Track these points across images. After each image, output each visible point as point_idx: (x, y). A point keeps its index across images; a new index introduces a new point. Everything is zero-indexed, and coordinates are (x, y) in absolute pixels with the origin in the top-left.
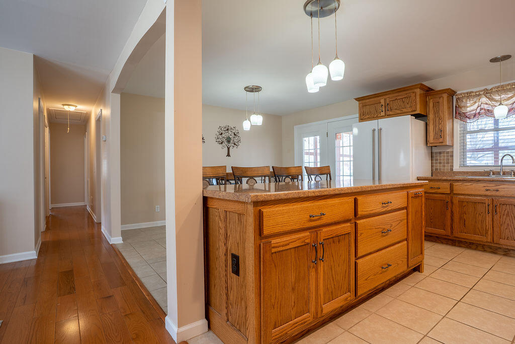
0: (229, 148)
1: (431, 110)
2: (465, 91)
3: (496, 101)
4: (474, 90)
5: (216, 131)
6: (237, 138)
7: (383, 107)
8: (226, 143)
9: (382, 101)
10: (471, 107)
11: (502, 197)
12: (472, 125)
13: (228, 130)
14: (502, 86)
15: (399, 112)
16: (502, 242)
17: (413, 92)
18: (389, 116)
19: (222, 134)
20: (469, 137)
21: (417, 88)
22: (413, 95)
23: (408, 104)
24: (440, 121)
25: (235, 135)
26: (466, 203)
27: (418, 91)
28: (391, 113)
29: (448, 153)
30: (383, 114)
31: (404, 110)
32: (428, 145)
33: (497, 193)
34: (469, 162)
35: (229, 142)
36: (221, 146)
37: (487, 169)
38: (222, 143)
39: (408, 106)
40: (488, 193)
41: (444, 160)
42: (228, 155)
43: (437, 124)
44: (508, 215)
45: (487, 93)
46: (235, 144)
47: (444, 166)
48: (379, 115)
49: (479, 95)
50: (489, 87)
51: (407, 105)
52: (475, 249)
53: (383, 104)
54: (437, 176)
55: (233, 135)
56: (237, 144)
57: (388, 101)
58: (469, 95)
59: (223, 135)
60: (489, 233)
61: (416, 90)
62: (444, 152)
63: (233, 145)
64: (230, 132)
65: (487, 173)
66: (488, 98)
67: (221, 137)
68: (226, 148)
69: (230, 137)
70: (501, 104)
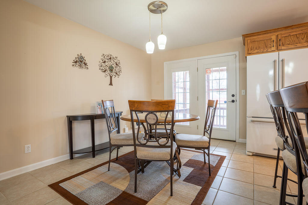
0: (111, 77)
5: (99, 58)
6: (118, 68)
7: (274, 42)
8: (109, 72)
9: (274, 38)
13: (110, 59)
19: (105, 62)
25: (117, 64)
35: (111, 71)
36: (104, 74)
38: (105, 71)
42: (111, 84)
46: (116, 74)
51: (302, 40)
55: (115, 64)
56: (118, 73)
57: (280, 37)
59: (106, 64)
63: (115, 74)
64: (112, 61)
67: (104, 65)
68: (109, 77)
69: (113, 65)
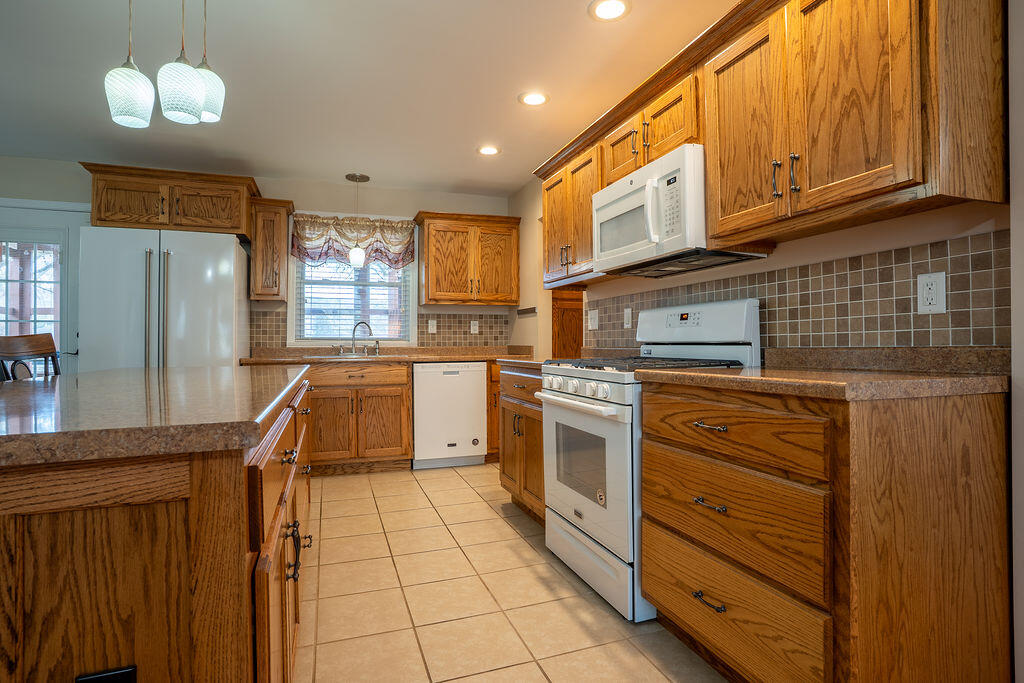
1: (259, 233)
2: (307, 213)
3: (349, 240)
4: (321, 214)
7: (166, 203)
9: (164, 191)
10: (314, 241)
11: (368, 385)
12: (314, 271)
14: (355, 219)
15: (204, 222)
16: (368, 453)
17: (237, 191)
18: (179, 226)
20: (309, 290)
21: (242, 184)
22: (234, 196)
23: (224, 210)
24: (276, 256)
26: (322, 401)
27: (244, 190)
28: (184, 221)
29: (278, 314)
30: (163, 219)
31: (216, 222)
32: (252, 298)
33: (364, 381)
34: (308, 332)
37: (337, 344)
39: (224, 215)
40: (352, 382)
41: (271, 326)
43: (270, 262)
44: (374, 412)
45: (338, 224)
47: (271, 338)
48: (154, 220)
49: (327, 225)
50: (341, 216)
51: (222, 213)
52: (332, 475)
53: (166, 197)
54: (260, 356)
57: (178, 193)
58: (314, 221)
60: (353, 443)
61: (239, 188)
62: (272, 312)
65: (336, 351)
66: (339, 232)
70: (357, 246)
